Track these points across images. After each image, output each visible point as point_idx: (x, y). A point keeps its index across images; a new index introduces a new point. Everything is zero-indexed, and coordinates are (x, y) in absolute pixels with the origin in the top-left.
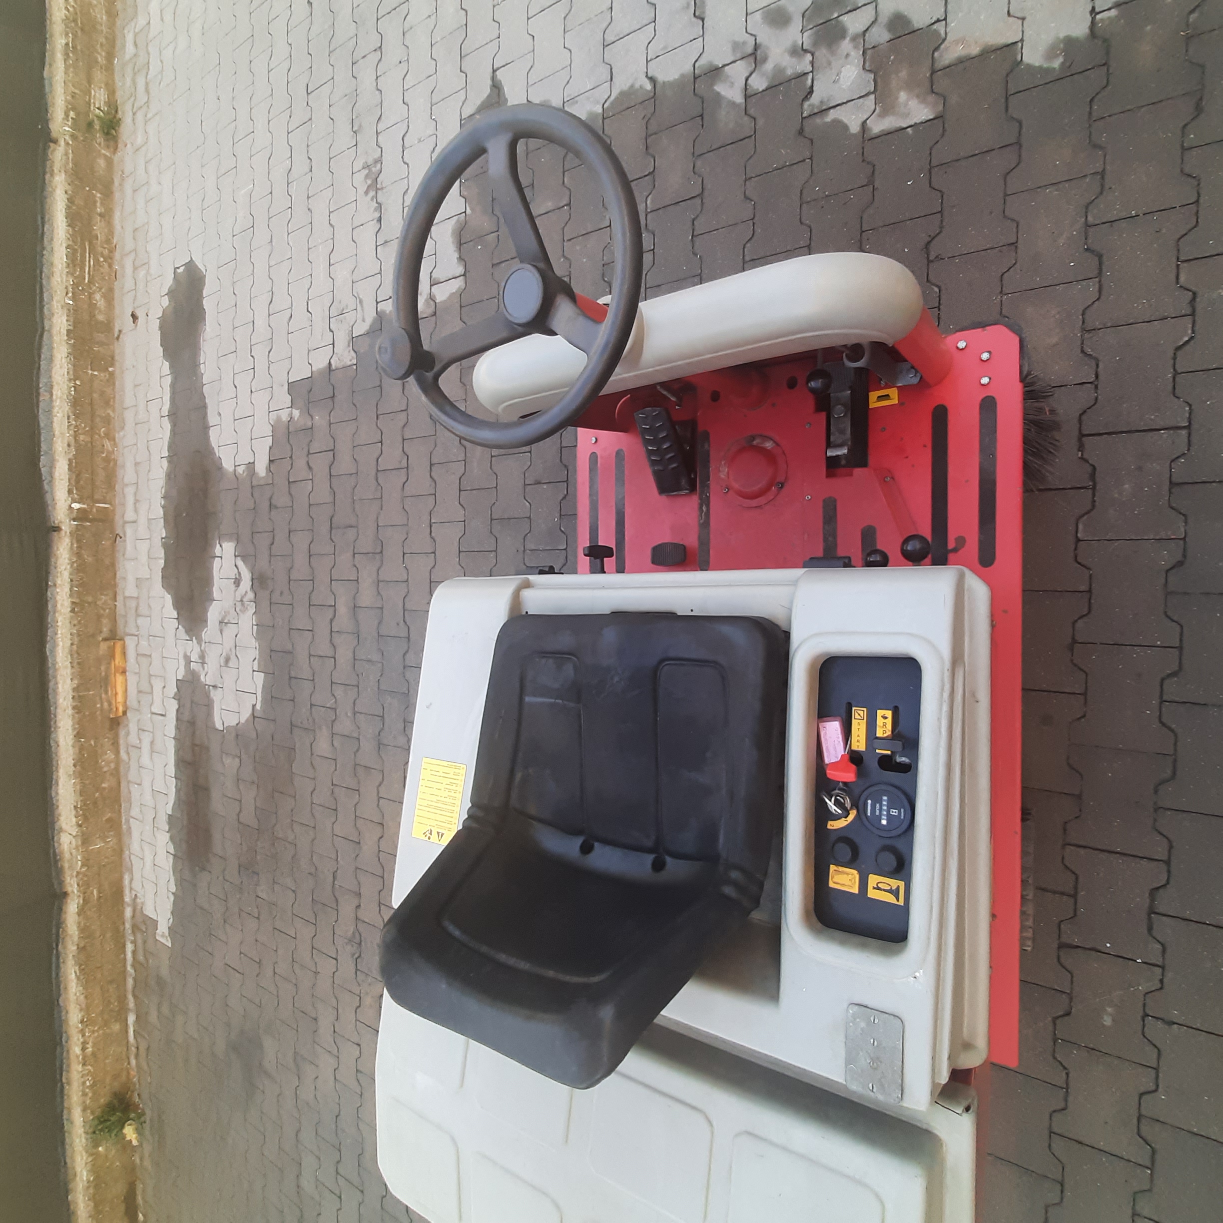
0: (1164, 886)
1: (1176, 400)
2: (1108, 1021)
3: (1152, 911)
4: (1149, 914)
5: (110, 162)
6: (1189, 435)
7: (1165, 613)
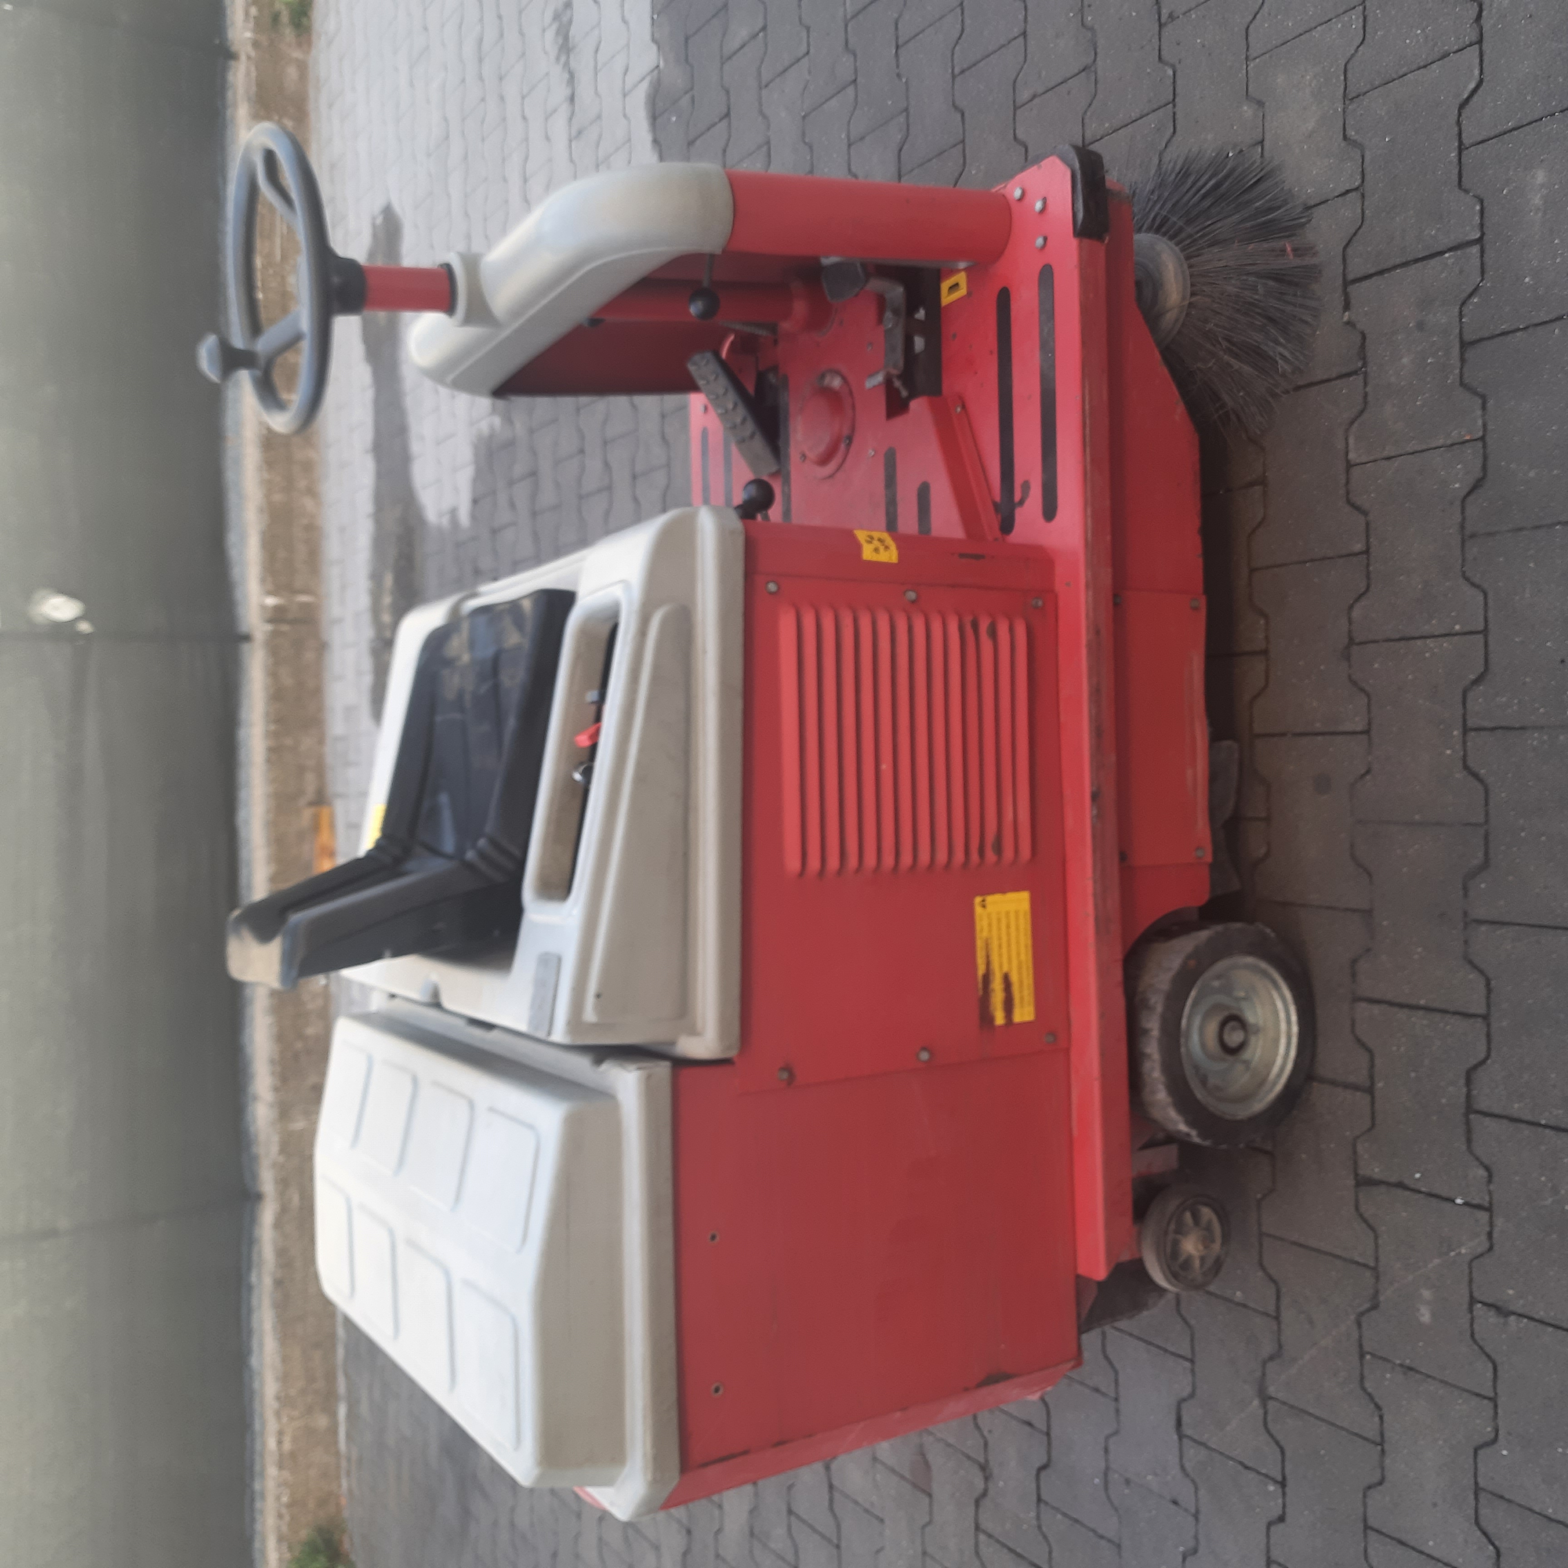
0: (1483, 1062)
1: (1462, 194)
2: (1425, 1316)
3: (1470, 1109)
4: (1467, 1115)
5: (303, 68)
6: (1482, 252)
7: (1464, 573)
